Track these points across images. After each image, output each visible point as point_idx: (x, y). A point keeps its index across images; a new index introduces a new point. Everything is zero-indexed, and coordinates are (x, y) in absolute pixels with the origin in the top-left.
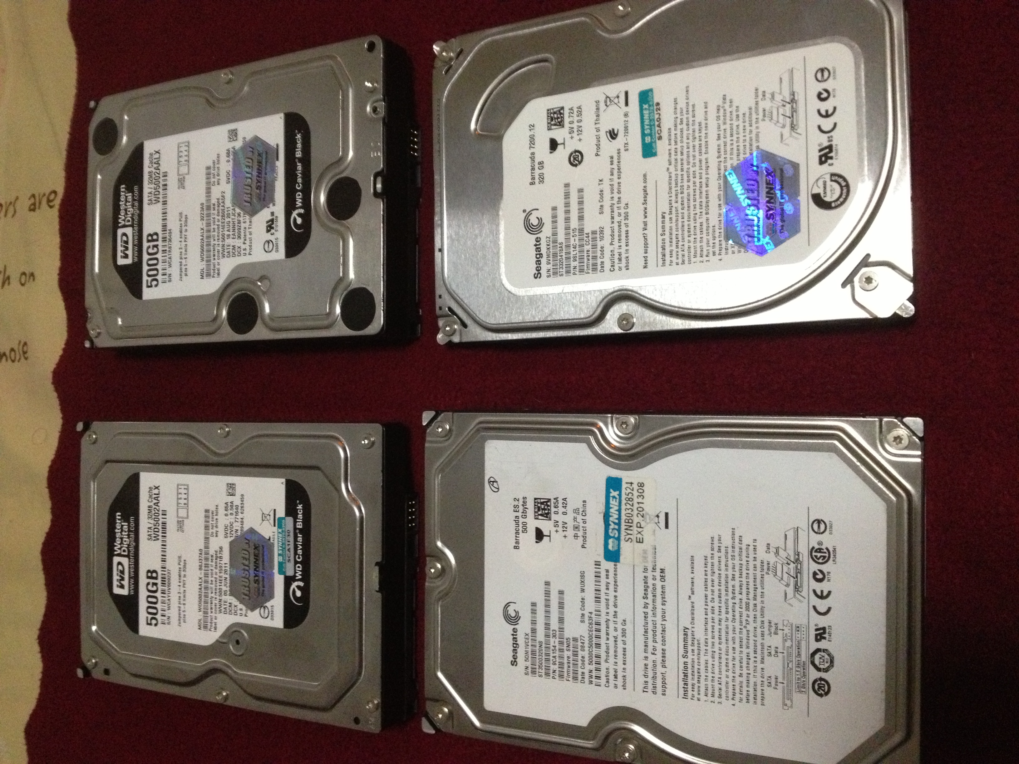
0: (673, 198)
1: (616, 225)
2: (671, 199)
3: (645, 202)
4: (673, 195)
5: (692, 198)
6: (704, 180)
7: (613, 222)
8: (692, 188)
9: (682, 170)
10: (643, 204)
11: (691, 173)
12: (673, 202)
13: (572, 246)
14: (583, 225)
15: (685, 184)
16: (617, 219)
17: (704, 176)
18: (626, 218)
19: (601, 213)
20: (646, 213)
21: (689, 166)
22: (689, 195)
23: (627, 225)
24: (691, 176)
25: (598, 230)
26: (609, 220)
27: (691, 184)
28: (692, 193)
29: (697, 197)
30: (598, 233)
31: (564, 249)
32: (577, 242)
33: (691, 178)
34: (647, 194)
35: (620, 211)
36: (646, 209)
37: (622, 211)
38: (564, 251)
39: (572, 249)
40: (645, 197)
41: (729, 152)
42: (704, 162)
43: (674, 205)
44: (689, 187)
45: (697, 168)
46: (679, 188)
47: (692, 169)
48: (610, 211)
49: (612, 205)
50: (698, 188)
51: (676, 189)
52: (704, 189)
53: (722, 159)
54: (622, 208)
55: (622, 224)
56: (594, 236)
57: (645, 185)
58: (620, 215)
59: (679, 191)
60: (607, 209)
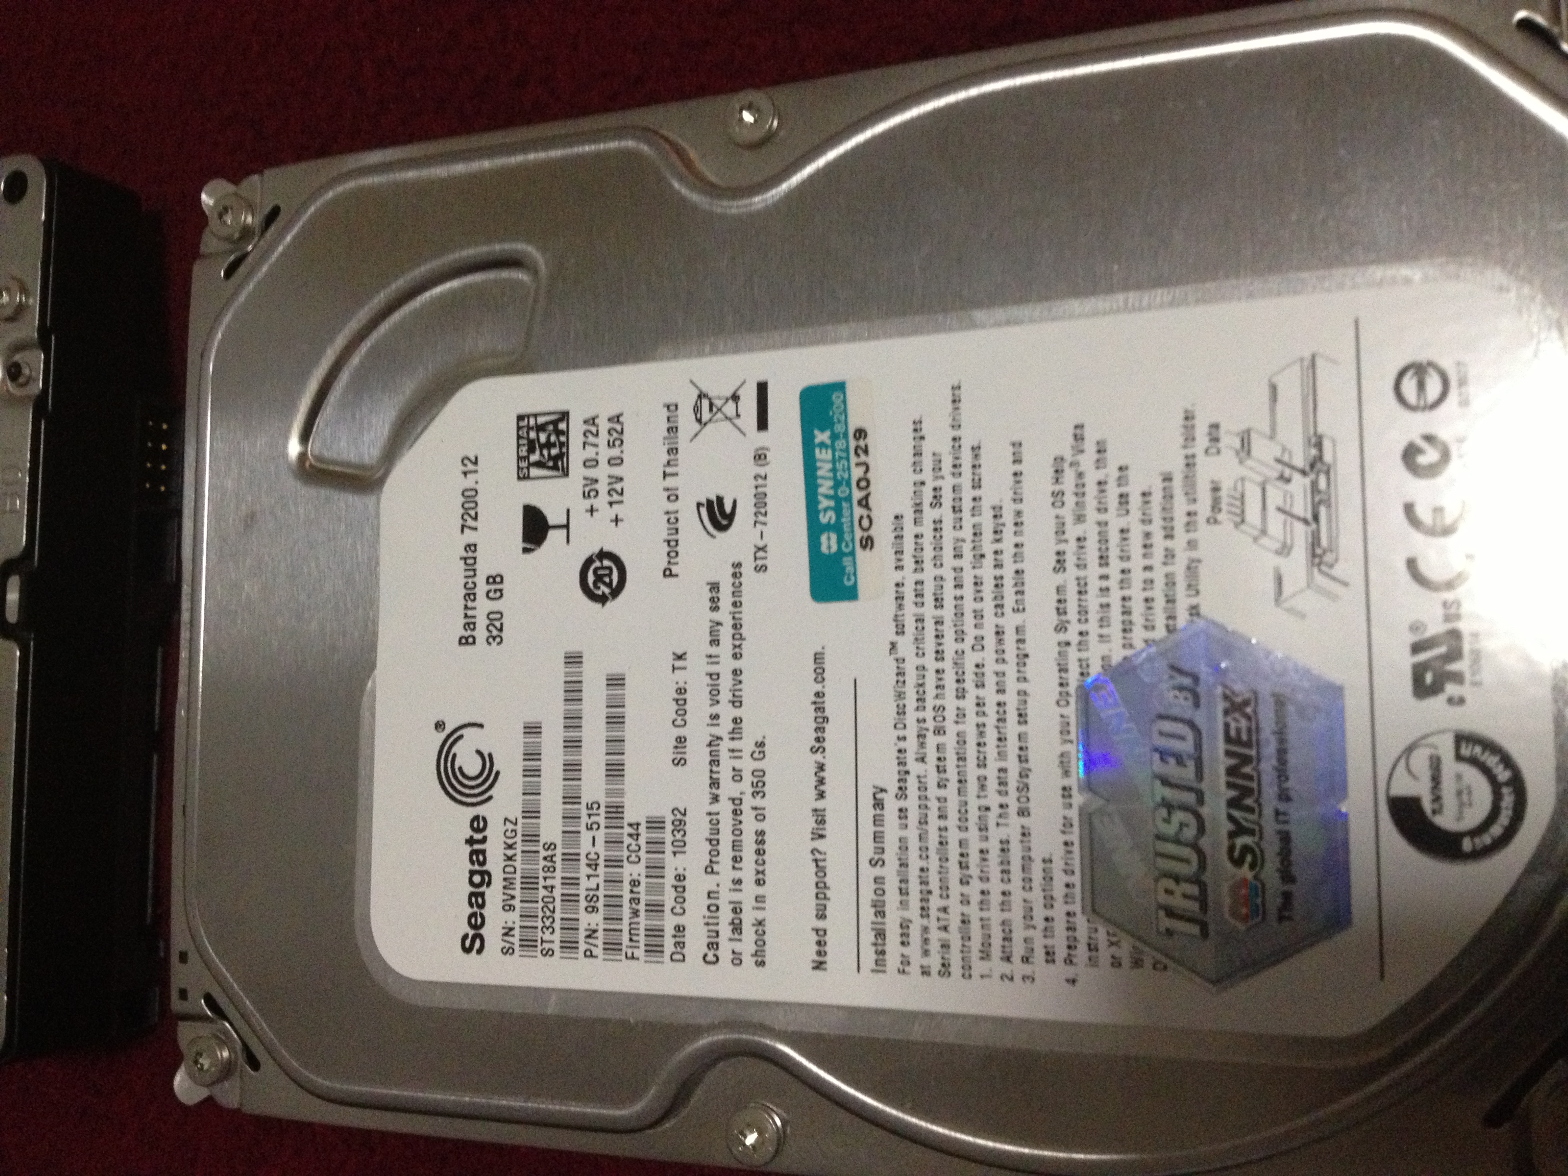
0: (911, 745)
1: (725, 808)
2: (902, 745)
3: (819, 746)
4: (911, 732)
5: (971, 751)
6: (1011, 700)
7: (715, 799)
8: (972, 719)
9: (939, 655)
10: (814, 751)
11: (970, 668)
12: (910, 757)
13: (584, 861)
14: (621, 793)
15: (951, 703)
16: (728, 788)
17: (1012, 685)
18: (759, 789)
19: (680, 762)
20: (821, 781)
21: (960, 646)
22: (961, 740)
23: (760, 816)
24: (970, 678)
25: (669, 818)
26: (706, 792)
27: (969, 704)
28: (972, 739)
29: (991, 750)
30: (669, 827)
31: (559, 865)
32: (600, 847)
33: (969, 685)
34: (826, 719)
35: (738, 764)
36: (821, 767)
37: (747, 765)
38: (559, 874)
39: (584, 870)
40: (820, 729)
41: (1094, 616)
42: (1010, 638)
43: (914, 767)
44: (961, 715)
45: (989, 656)
46: (929, 714)
47: (970, 660)
48: (708, 759)
49: (714, 742)
50: (991, 720)
51: (921, 715)
52: (1012, 728)
53: (1072, 635)
54: (746, 754)
55: (746, 807)
56: (655, 835)
57: (818, 687)
58: (737, 775)
59: (930, 724)
60: (697, 753)
